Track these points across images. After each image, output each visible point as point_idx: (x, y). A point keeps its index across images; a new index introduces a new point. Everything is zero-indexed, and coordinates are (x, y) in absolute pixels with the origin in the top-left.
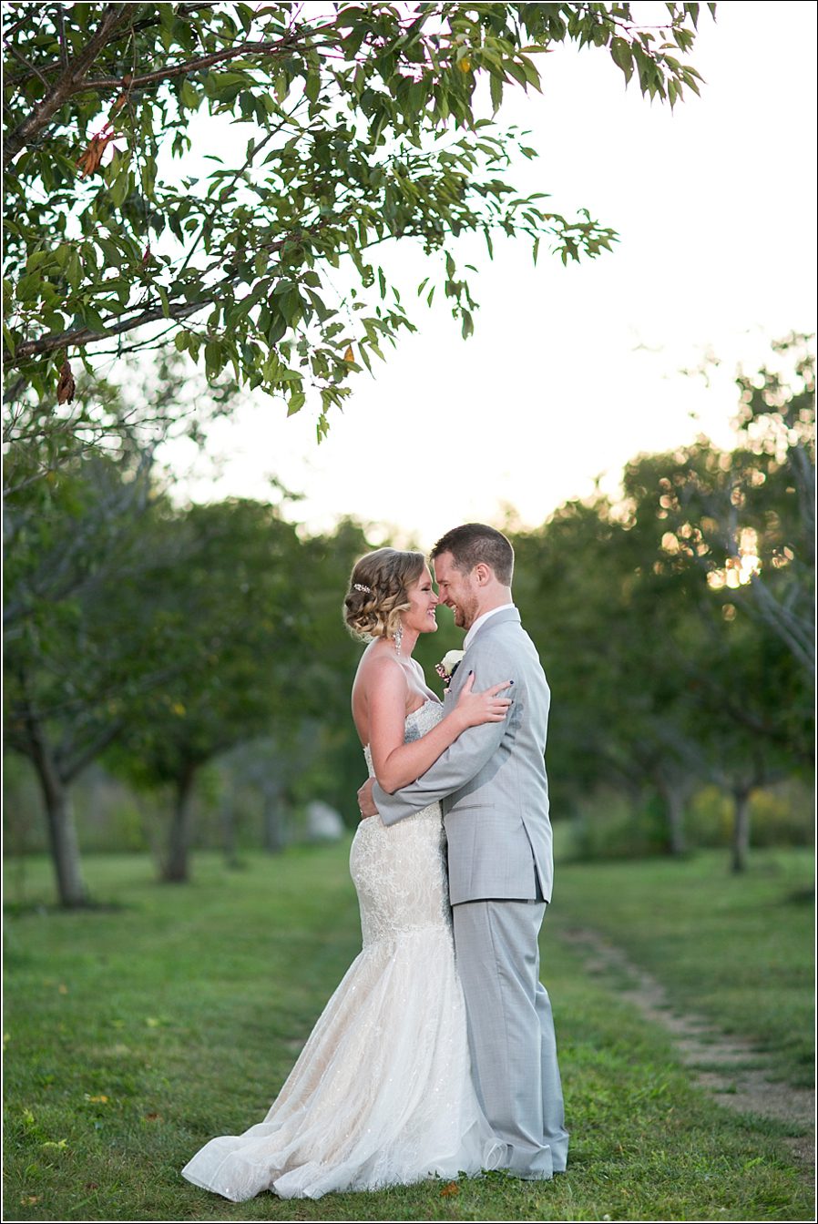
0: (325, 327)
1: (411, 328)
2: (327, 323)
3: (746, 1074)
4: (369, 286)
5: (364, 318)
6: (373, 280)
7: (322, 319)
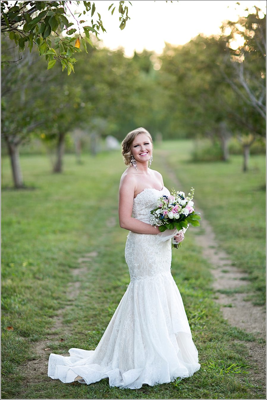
0: (68, 31)
1: (104, 30)
2: (69, 29)
3: (237, 295)
4: (89, 10)
5: (84, 27)
6: (90, 8)
7: (67, 27)
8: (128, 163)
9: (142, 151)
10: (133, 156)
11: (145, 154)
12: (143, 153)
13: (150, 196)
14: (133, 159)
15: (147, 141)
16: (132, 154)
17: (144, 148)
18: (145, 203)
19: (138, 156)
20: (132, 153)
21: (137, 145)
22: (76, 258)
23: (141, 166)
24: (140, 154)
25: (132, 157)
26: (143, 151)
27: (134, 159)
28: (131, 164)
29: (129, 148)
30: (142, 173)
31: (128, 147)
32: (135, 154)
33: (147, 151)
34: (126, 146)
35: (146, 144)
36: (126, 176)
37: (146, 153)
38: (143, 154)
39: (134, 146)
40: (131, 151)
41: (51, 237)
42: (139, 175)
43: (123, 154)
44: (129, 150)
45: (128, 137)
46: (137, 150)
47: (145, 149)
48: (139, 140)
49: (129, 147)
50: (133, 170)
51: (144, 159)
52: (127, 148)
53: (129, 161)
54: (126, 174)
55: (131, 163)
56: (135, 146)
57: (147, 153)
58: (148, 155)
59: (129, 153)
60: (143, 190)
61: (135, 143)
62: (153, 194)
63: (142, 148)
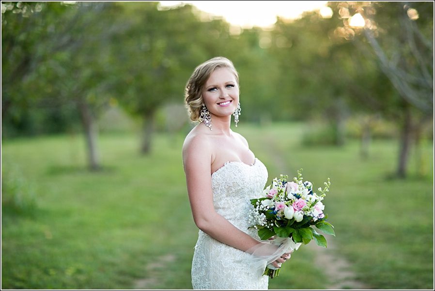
8: (195, 118)
9: (222, 99)
10: (205, 106)
11: (227, 103)
12: (223, 102)
13: (235, 175)
14: (205, 111)
15: (231, 81)
16: (204, 103)
17: (226, 92)
18: (227, 187)
19: (215, 107)
20: (204, 101)
21: (212, 87)
22: (144, 263)
23: (219, 122)
24: (218, 104)
25: (203, 107)
26: (224, 99)
27: (207, 111)
28: (200, 118)
29: (199, 93)
30: (222, 134)
31: (197, 90)
32: (210, 103)
33: (231, 99)
34: (193, 89)
35: (229, 86)
36: (194, 137)
37: (229, 102)
38: (225, 104)
39: (208, 89)
40: (202, 96)
41: (118, 233)
42: (216, 136)
43: (188, 102)
44: (198, 96)
45: (198, 72)
46: (214, 96)
47: (228, 95)
48: (217, 78)
49: (199, 90)
50: (205, 129)
51: (225, 111)
52: (195, 91)
53: (198, 113)
54: (194, 135)
55: (202, 117)
56: (211, 90)
57: (231, 101)
58: (231, 105)
59: (198, 101)
60: (224, 165)
61: (210, 84)
62: (240, 171)
63: (222, 93)
